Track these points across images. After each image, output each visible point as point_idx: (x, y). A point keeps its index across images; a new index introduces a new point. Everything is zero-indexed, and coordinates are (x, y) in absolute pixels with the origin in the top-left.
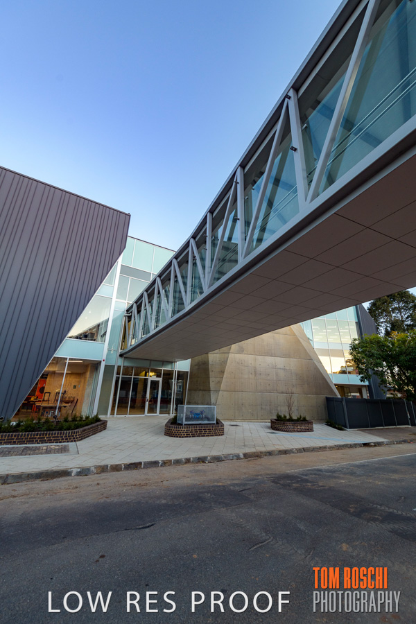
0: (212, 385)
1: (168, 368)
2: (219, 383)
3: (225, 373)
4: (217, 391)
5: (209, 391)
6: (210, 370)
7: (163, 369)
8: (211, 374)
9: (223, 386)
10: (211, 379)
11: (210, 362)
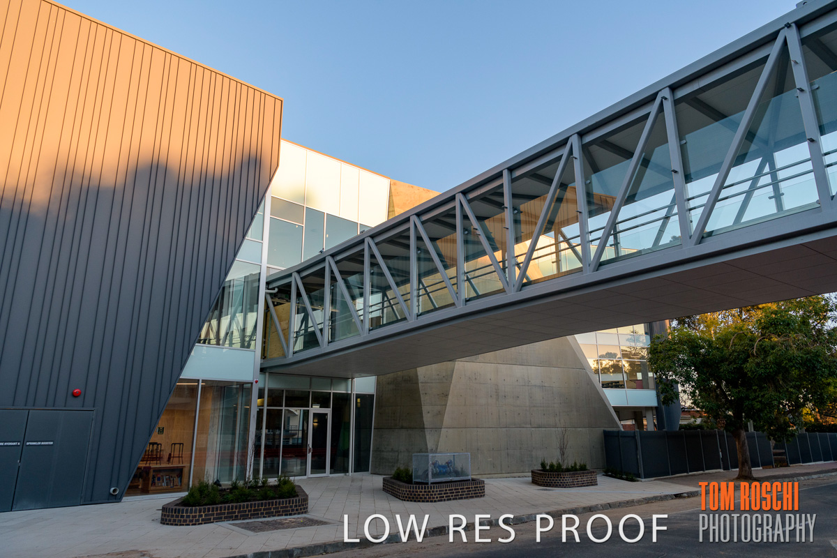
0: (427, 419)
1: (341, 390)
2: (440, 414)
3: (450, 397)
4: (438, 429)
5: (422, 428)
6: (421, 392)
7: (332, 391)
8: (423, 398)
9: (447, 420)
10: (425, 409)
11: (421, 378)
